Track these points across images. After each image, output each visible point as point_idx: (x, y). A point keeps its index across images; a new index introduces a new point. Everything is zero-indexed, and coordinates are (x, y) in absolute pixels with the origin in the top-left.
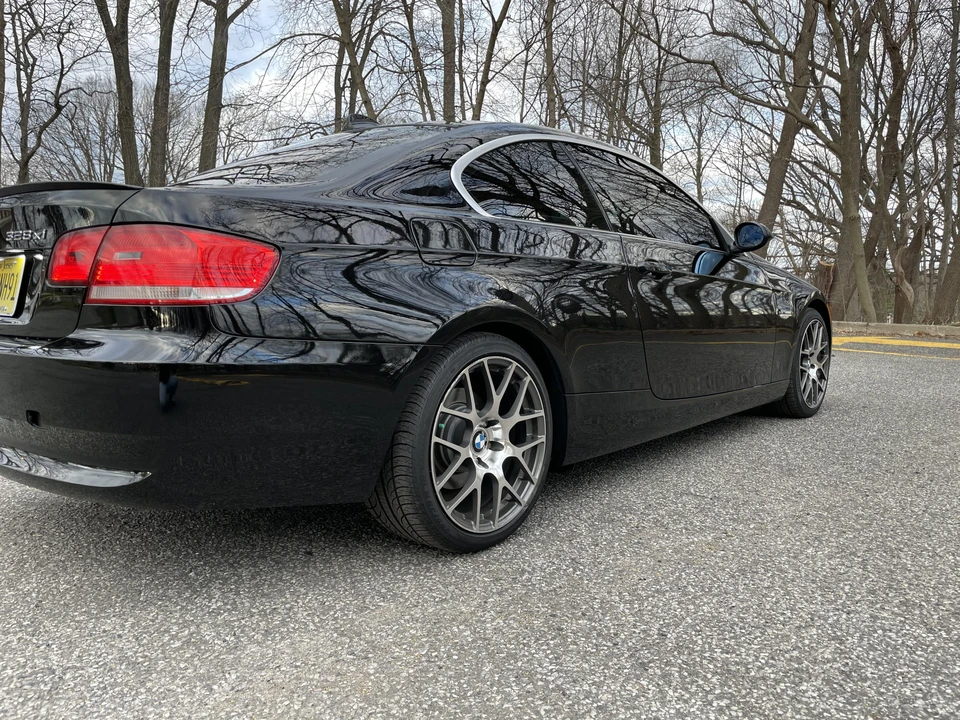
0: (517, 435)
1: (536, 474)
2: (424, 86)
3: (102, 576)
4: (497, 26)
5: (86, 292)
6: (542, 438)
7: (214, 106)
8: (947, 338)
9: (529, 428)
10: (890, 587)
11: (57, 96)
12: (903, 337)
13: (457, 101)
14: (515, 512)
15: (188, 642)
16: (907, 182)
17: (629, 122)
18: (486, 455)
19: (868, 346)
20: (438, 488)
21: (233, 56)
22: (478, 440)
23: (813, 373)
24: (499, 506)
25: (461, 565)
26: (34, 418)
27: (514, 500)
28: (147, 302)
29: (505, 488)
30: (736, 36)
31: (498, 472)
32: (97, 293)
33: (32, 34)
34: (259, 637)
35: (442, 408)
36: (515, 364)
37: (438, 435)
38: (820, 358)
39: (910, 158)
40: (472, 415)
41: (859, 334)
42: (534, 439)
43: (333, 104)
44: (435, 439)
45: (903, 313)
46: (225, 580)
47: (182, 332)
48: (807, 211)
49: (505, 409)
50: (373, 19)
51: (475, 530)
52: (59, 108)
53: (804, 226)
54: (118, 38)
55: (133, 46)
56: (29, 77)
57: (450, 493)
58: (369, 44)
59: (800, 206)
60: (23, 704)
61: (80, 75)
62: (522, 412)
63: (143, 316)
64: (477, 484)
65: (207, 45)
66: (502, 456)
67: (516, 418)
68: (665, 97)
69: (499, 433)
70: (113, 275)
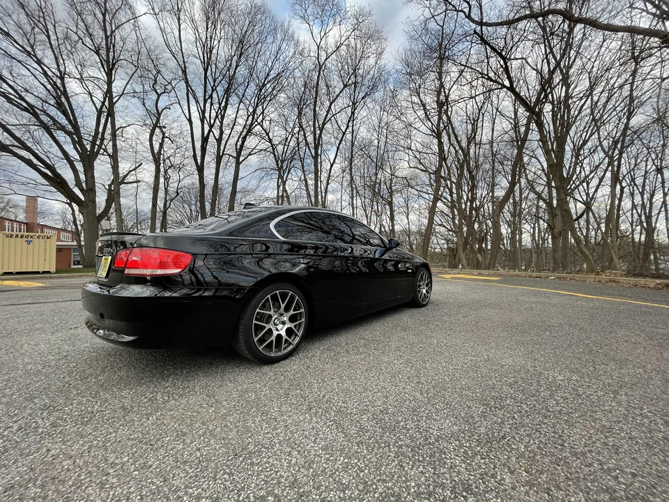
0: (292, 319)
1: (300, 334)
2: (307, 185)
3: (132, 373)
4: (332, 165)
5: (124, 271)
6: (303, 320)
7: (234, 192)
8: (488, 275)
9: (298, 316)
10: (416, 376)
11: (177, 190)
12: (473, 275)
13: (319, 190)
14: (291, 348)
15: (150, 400)
16: (481, 218)
17: (382, 197)
18: (280, 327)
19: (459, 278)
20: (255, 340)
21: (241, 174)
22: (276, 321)
23: (424, 291)
24: (283, 346)
25: (266, 369)
26: (102, 316)
27: (290, 343)
28: (144, 275)
29: (286, 339)
30: (417, 168)
31: (283, 333)
32: (127, 271)
33: (170, 167)
34: (177, 397)
35: (258, 310)
36: (291, 292)
37: (256, 320)
38: (427, 286)
39: (482, 209)
40: (272, 313)
41: (458, 274)
42: (300, 320)
43: (276, 191)
44: (254, 322)
45: (478, 266)
46: (177, 374)
47: (154, 286)
48: (447, 228)
49: (287, 310)
50: (290, 163)
51: (273, 355)
52: (178, 194)
53: (446, 233)
54: (200, 169)
55: (206, 172)
56: (168, 183)
57: (261, 341)
58: (289, 171)
59: (444, 226)
60: (74, 426)
61: (187, 182)
62: (294, 311)
63: (140, 280)
64: (273, 338)
65: (232, 170)
66: (286, 327)
67: (292, 312)
68: (393, 188)
69: (285, 319)
70: (135, 265)
